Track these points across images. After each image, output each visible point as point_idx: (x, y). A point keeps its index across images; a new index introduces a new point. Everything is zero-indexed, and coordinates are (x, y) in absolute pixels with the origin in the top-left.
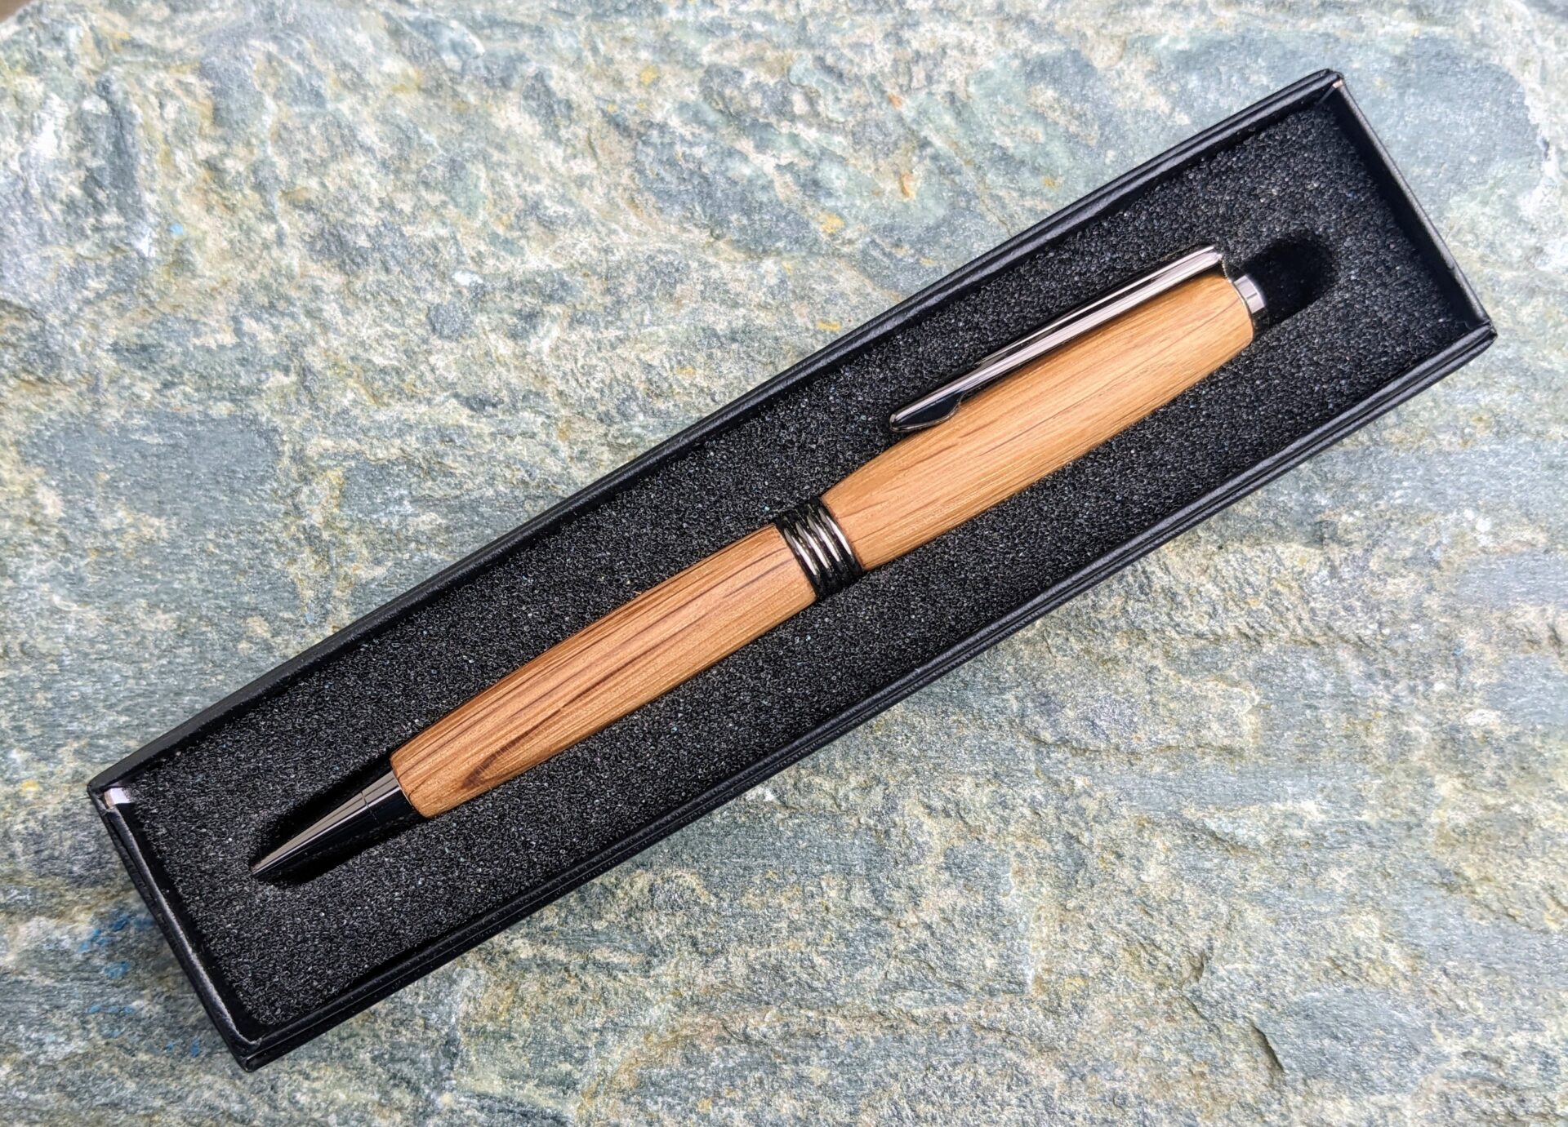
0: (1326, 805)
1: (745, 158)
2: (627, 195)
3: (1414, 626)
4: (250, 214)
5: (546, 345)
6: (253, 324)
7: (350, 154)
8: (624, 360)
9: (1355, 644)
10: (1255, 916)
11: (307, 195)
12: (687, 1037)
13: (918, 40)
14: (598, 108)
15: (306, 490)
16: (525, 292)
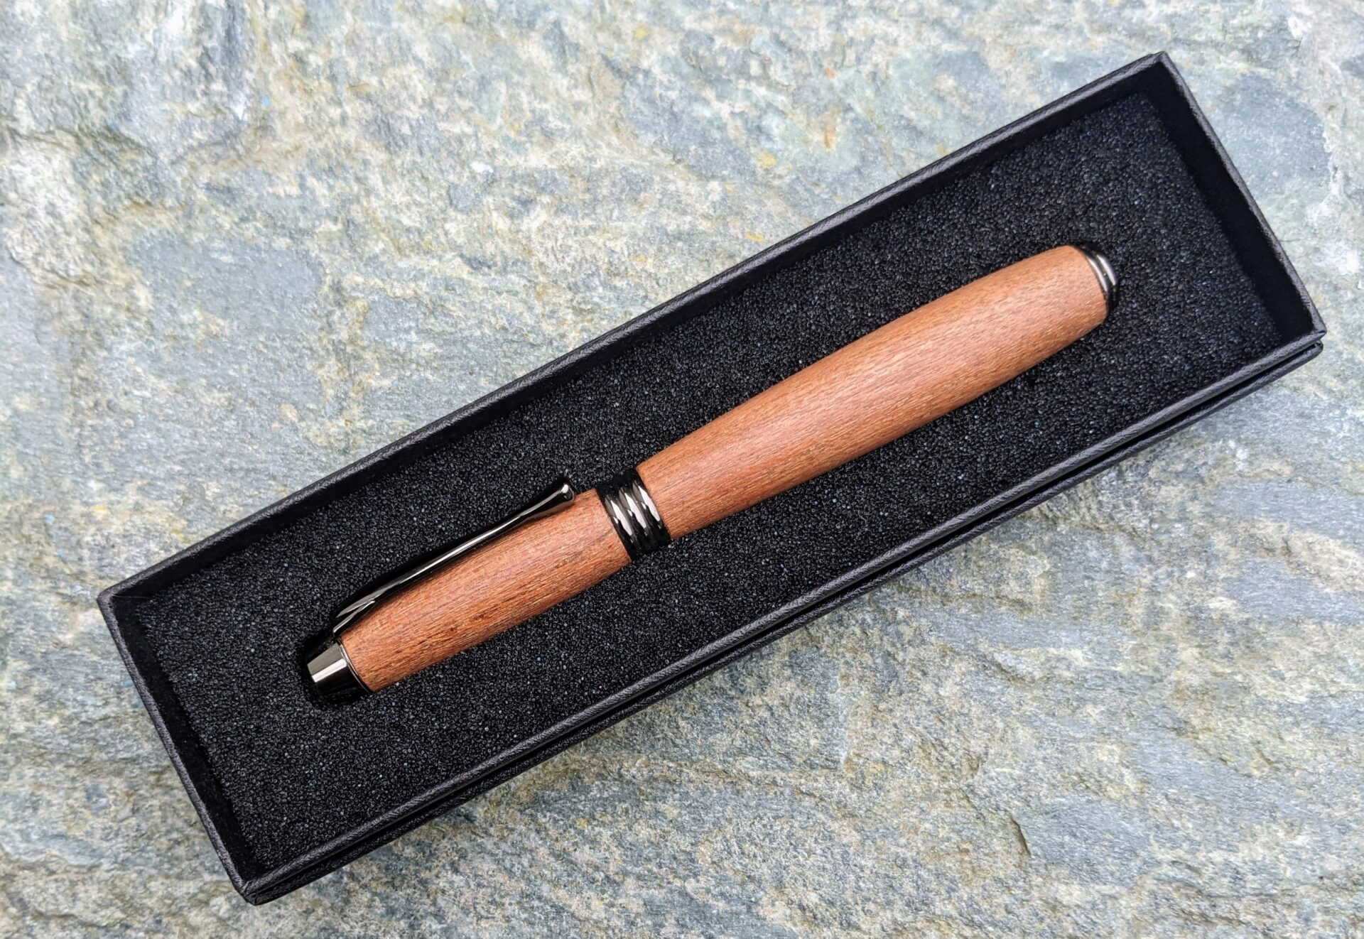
0: (1090, 655)
1: (706, 102)
2: (612, 121)
3: (1177, 525)
4: (323, 98)
5: (535, 225)
6: (314, 181)
7: (405, 63)
8: (594, 244)
9: (1130, 534)
10: (1024, 734)
11: (368, 89)
12: (574, 770)
13: (852, 30)
14: (599, 53)
15: (338, 313)
16: (524, 183)
